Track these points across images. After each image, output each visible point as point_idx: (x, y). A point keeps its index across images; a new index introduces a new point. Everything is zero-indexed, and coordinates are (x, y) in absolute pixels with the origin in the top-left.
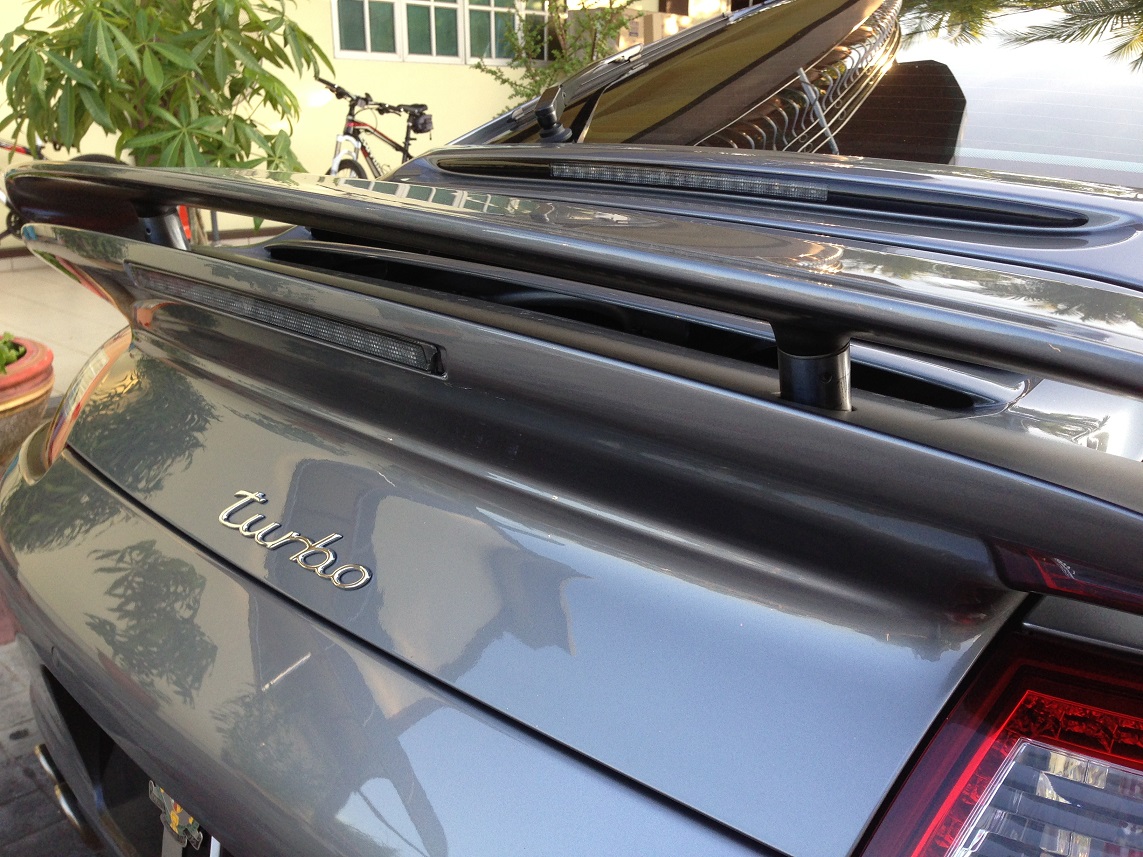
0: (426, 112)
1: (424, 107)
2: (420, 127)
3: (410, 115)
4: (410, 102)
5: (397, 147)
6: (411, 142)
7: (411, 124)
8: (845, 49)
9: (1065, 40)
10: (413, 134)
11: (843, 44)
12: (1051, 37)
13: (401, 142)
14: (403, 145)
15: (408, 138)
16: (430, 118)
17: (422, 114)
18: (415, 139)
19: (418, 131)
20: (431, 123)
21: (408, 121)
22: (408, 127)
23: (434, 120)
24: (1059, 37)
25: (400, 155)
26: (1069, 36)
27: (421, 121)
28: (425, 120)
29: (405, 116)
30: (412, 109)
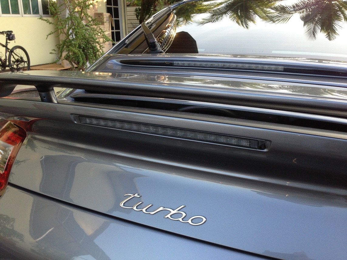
0: (13, 33)
1: (11, 32)
2: (11, 38)
3: (7, 34)
4: (6, 30)
5: (3, 46)
6: (8, 44)
7: (7, 38)
8: (165, 31)
9: (213, 22)
10: (8, 41)
11: (165, 30)
12: (209, 22)
13: (4, 43)
14: (5, 45)
15: (7, 43)
16: (14, 35)
17: (11, 34)
18: (9, 43)
19: (10, 40)
20: (14, 37)
21: (6, 36)
22: (6, 39)
23: (15, 36)
24: (211, 22)
25: (4, 48)
26: (214, 21)
27: (11, 36)
28: (12, 36)
29: (5, 35)
30: (8, 33)
